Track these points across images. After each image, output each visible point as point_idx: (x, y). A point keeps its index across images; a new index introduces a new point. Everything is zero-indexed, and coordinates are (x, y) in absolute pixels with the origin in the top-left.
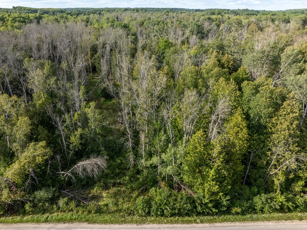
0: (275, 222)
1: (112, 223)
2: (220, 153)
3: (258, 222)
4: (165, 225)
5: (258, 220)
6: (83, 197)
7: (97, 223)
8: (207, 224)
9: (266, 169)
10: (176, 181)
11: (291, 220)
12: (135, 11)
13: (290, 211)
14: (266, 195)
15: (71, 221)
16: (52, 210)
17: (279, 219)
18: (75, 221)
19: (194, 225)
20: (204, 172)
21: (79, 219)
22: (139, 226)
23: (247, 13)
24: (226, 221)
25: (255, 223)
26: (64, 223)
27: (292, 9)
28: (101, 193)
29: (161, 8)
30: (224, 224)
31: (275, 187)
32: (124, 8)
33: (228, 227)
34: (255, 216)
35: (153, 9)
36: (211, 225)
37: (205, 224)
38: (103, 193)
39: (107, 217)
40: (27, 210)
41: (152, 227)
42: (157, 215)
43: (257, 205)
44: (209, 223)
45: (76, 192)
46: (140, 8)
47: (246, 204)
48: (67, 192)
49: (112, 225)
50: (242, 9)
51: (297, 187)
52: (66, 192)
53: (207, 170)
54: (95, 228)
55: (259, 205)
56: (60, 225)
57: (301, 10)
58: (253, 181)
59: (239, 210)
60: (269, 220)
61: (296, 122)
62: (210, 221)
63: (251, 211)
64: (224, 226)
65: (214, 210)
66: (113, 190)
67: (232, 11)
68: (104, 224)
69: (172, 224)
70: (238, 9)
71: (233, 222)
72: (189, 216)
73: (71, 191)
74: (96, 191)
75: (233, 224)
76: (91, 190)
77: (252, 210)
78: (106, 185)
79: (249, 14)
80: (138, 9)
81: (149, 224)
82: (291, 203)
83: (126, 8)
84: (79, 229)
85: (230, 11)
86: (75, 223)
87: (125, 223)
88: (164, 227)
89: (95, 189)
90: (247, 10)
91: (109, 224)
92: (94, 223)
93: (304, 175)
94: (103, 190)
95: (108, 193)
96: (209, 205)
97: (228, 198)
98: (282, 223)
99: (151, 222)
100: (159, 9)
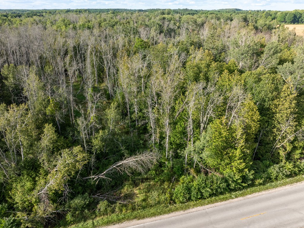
0: (289, 185)
1: (161, 214)
2: (242, 134)
3: (278, 188)
4: (207, 206)
5: (277, 186)
6: (116, 198)
7: (147, 218)
8: (241, 198)
9: (272, 144)
10: (201, 166)
11: (300, 181)
12: (78, 13)
13: (296, 175)
14: (278, 165)
15: (119, 221)
16: (91, 216)
17: (291, 183)
18: (124, 221)
19: (231, 200)
20: (230, 153)
21: (127, 217)
22: (186, 212)
23: (188, 12)
24: (254, 192)
25: (276, 190)
26: (114, 224)
27: (224, 9)
28: (132, 191)
29: (104, 9)
30: (254, 195)
31: (281, 158)
32: (65, 10)
33: (258, 197)
34: (273, 184)
35: (96, 10)
36: (244, 198)
37: (239, 198)
38: (135, 191)
39: (152, 210)
40: (68, 221)
41: (198, 210)
42: (197, 199)
43: (272, 174)
44: (242, 197)
45: (107, 195)
46: (83, 9)
47: (265, 175)
48: (99, 196)
49: (161, 216)
50: (182, 9)
51: (296, 155)
52: (97, 196)
53: (232, 151)
54: (147, 223)
55: (274, 174)
56: (111, 227)
57: (231, 9)
58: (261, 157)
59: (261, 181)
60: (285, 185)
61: (295, 102)
62: (242, 195)
63: (268, 181)
64: (255, 197)
65: (244, 185)
66: (143, 186)
67: (174, 11)
68: (153, 217)
69: (213, 204)
70: (179, 9)
71: (259, 191)
72: (223, 194)
73: (101, 195)
74: (127, 190)
75: (260, 193)
76: (121, 189)
77: (269, 179)
78: (134, 182)
79: (190, 13)
80: (81, 11)
81: (193, 208)
82: (297, 168)
83: (68, 10)
84: (132, 227)
85: (172, 11)
86: (124, 222)
87: (172, 212)
88: (208, 207)
89: (126, 188)
90: (186, 10)
91: (158, 216)
92: (144, 218)
93: (299, 145)
94: (133, 187)
95: (140, 189)
96: (238, 181)
97: (253, 172)
98: (295, 185)
99: (194, 206)
100: (102, 10)
